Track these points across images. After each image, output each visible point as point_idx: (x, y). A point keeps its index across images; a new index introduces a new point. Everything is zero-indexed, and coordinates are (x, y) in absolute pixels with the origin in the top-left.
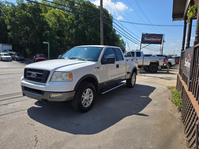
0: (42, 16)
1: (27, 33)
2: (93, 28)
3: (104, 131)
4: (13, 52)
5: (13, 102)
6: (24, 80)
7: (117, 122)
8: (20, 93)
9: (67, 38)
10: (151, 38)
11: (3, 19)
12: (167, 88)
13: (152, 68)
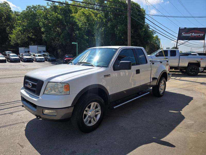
0: (72, 17)
2: (123, 25)
4: (46, 53)
10: (191, 33)
13: (190, 69)
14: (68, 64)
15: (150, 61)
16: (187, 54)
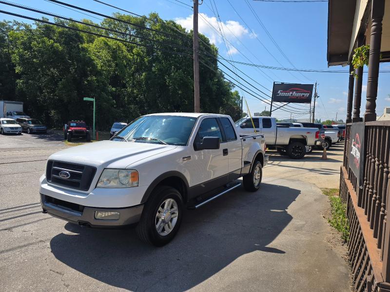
0: (84, 49)
1: (54, 81)
2: (181, 70)
3: (198, 286)
4: (24, 116)
5: (23, 223)
6: (46, 183)
7: (224, 267)
8: (36, 205)
9: (129, 90)
10: (291, 91)
11: (9, 53)
12: (321, 193)
13: (293, 149)
14: (112, 140)
15: (241, 136)
16: (286, 125)
